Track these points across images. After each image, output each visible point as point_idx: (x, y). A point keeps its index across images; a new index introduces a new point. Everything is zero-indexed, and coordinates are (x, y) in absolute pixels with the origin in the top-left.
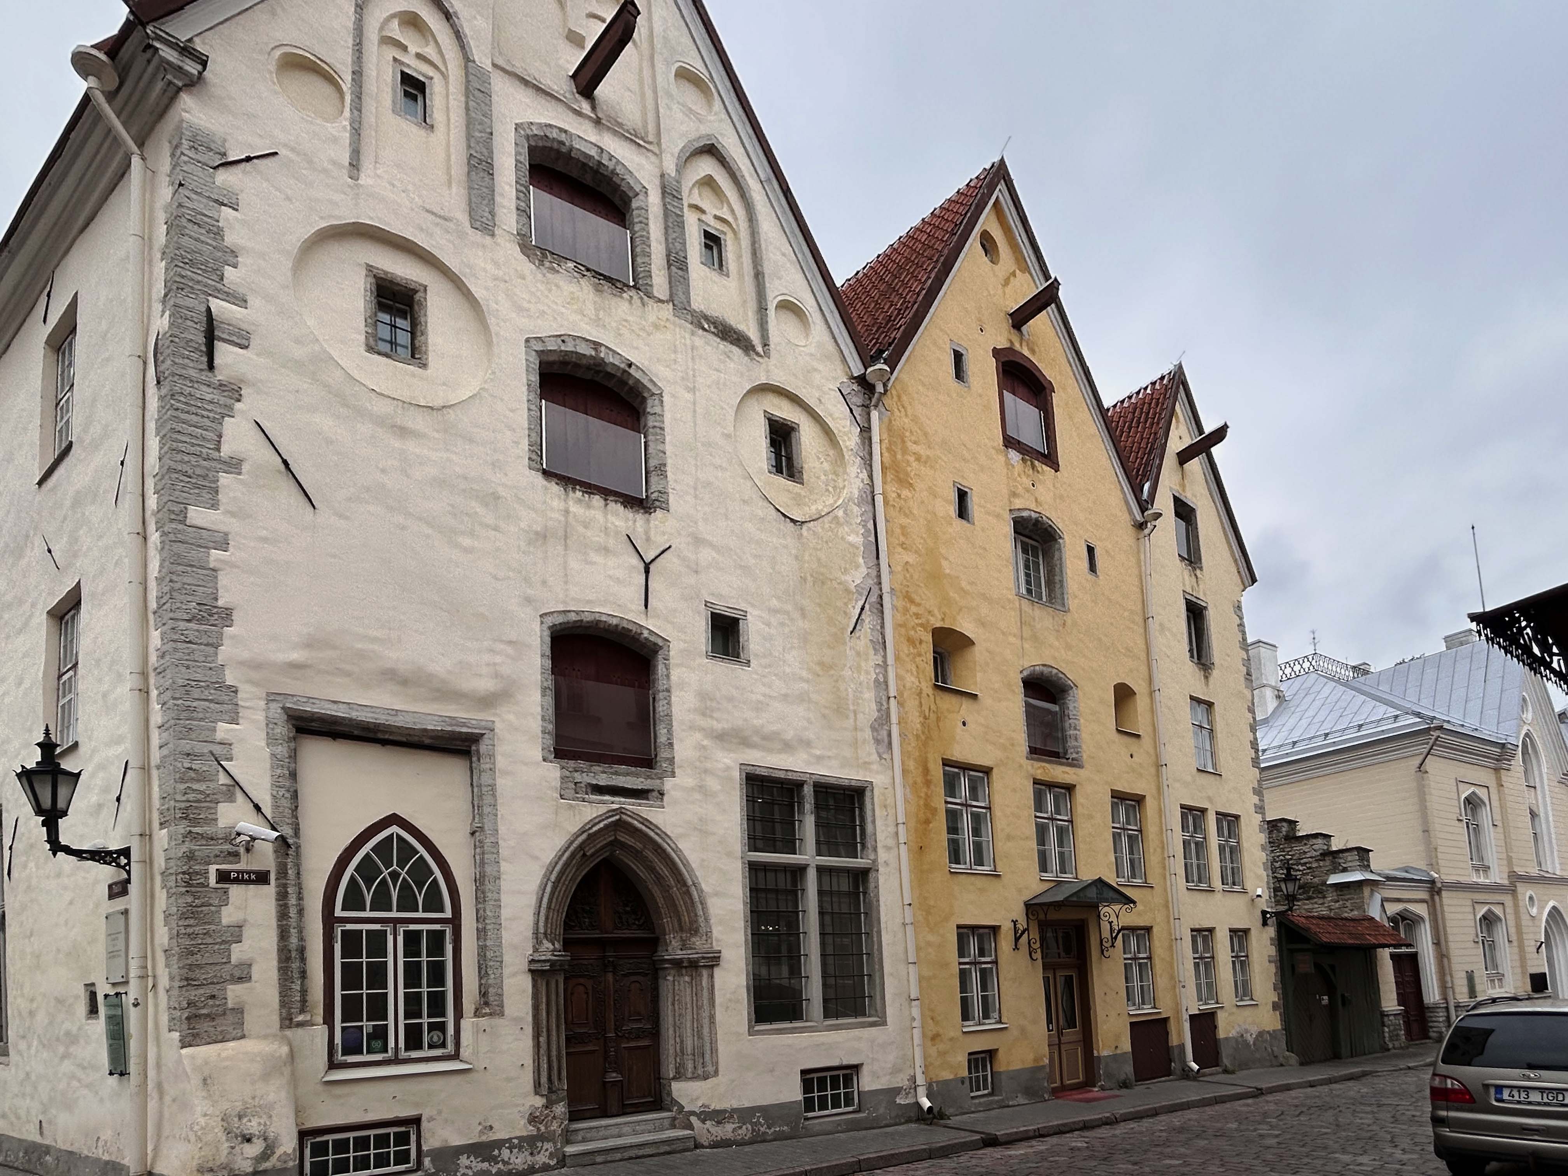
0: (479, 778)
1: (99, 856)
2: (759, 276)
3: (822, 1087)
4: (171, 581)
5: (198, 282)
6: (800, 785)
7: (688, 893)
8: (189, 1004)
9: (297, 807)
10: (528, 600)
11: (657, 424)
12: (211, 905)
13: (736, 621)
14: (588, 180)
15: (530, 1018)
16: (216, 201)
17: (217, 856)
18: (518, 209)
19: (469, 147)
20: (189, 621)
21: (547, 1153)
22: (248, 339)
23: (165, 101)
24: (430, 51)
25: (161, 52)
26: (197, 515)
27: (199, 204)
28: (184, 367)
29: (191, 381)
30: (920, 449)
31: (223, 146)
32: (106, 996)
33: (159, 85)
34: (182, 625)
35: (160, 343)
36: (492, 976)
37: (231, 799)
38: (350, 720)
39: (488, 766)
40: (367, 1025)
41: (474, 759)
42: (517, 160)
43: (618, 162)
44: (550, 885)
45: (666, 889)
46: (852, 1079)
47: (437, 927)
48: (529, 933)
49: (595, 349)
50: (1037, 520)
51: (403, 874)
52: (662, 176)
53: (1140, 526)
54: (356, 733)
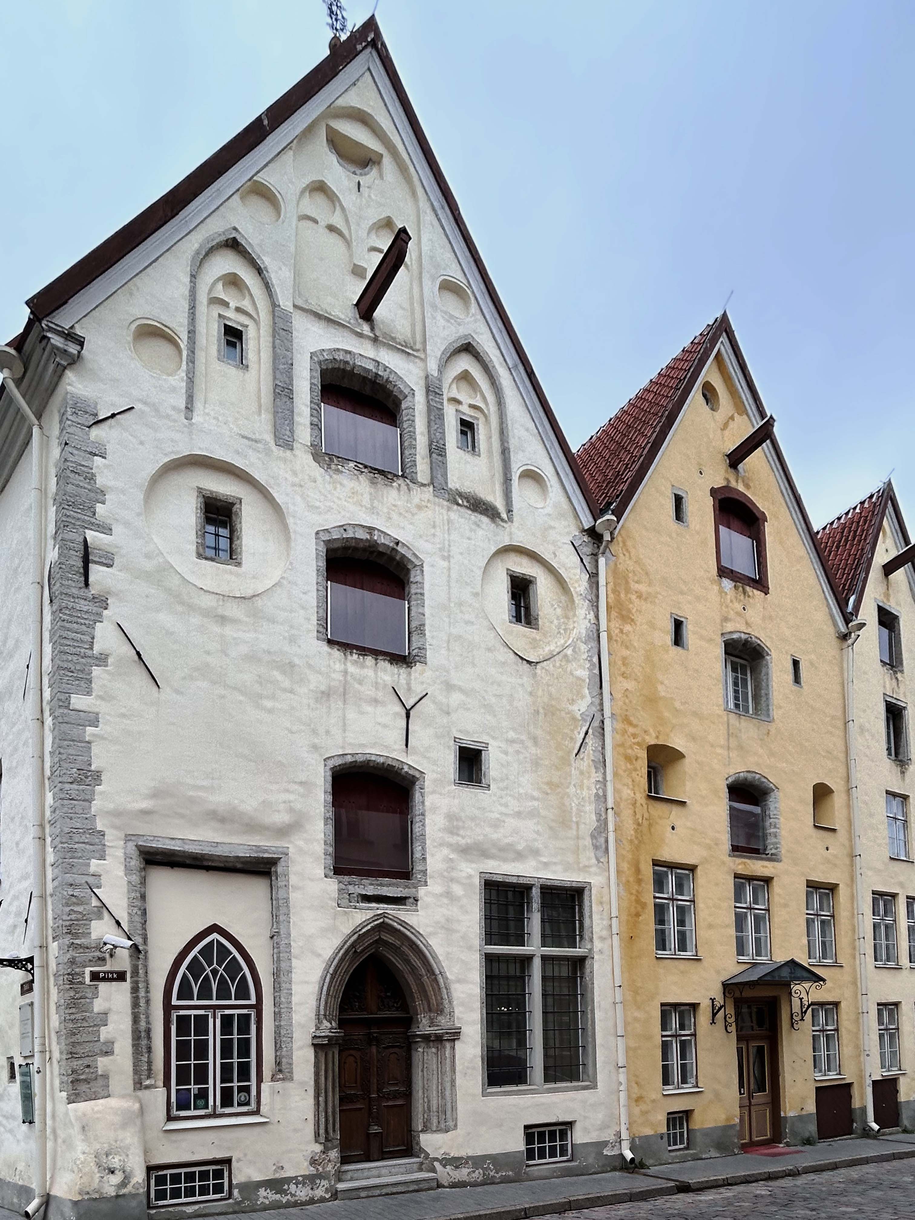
0: (277, 893)
1: (14, 963)
2: (505, 452)
3: (541, 1140)
4: (60, 753)
5: (78, 519)
6: (528, 888)
7: (436, 981)
8: (73, 1072)
9: (145, 921)
10: (315, 748)
11: (419, 591)
12: (87, 998)
13: (479, 752)
14: (367, 391)
15: (312, 1083)
16: (91, 453)
17: (90, 961)
18: (311, 424)
19: (275, 378)
20: (71, 783)
21: (324, 1189)
22: (112, 560)
23: (56, 379)
24: (246, 304)
25: (52, 341)
26: (78, 701)
27: (79, 457)
28: (69, 587)
29: (73, 597)
30: (642, 588)
31: (95, 408)
32: (20, 1066)
33: (52, 367)
34: (67, 786)
35: (52, 570)
36: (285, 1049)
37: (100, 917)
38: (184, 852)
39: (284, 883)
40: (194, 1088)
41: (273, 878)
42: (311, 384)
43: (392, 371)
44: (329, 976)
45: (418, 978)
46: (567, 1134)
47: (245, 1011)
48: (313, 1015)
49: (371, 534)
50: (746, 641)
51: (221, 971)
52: (427, 377)
53: (844, 637)
54: (188, 862)
